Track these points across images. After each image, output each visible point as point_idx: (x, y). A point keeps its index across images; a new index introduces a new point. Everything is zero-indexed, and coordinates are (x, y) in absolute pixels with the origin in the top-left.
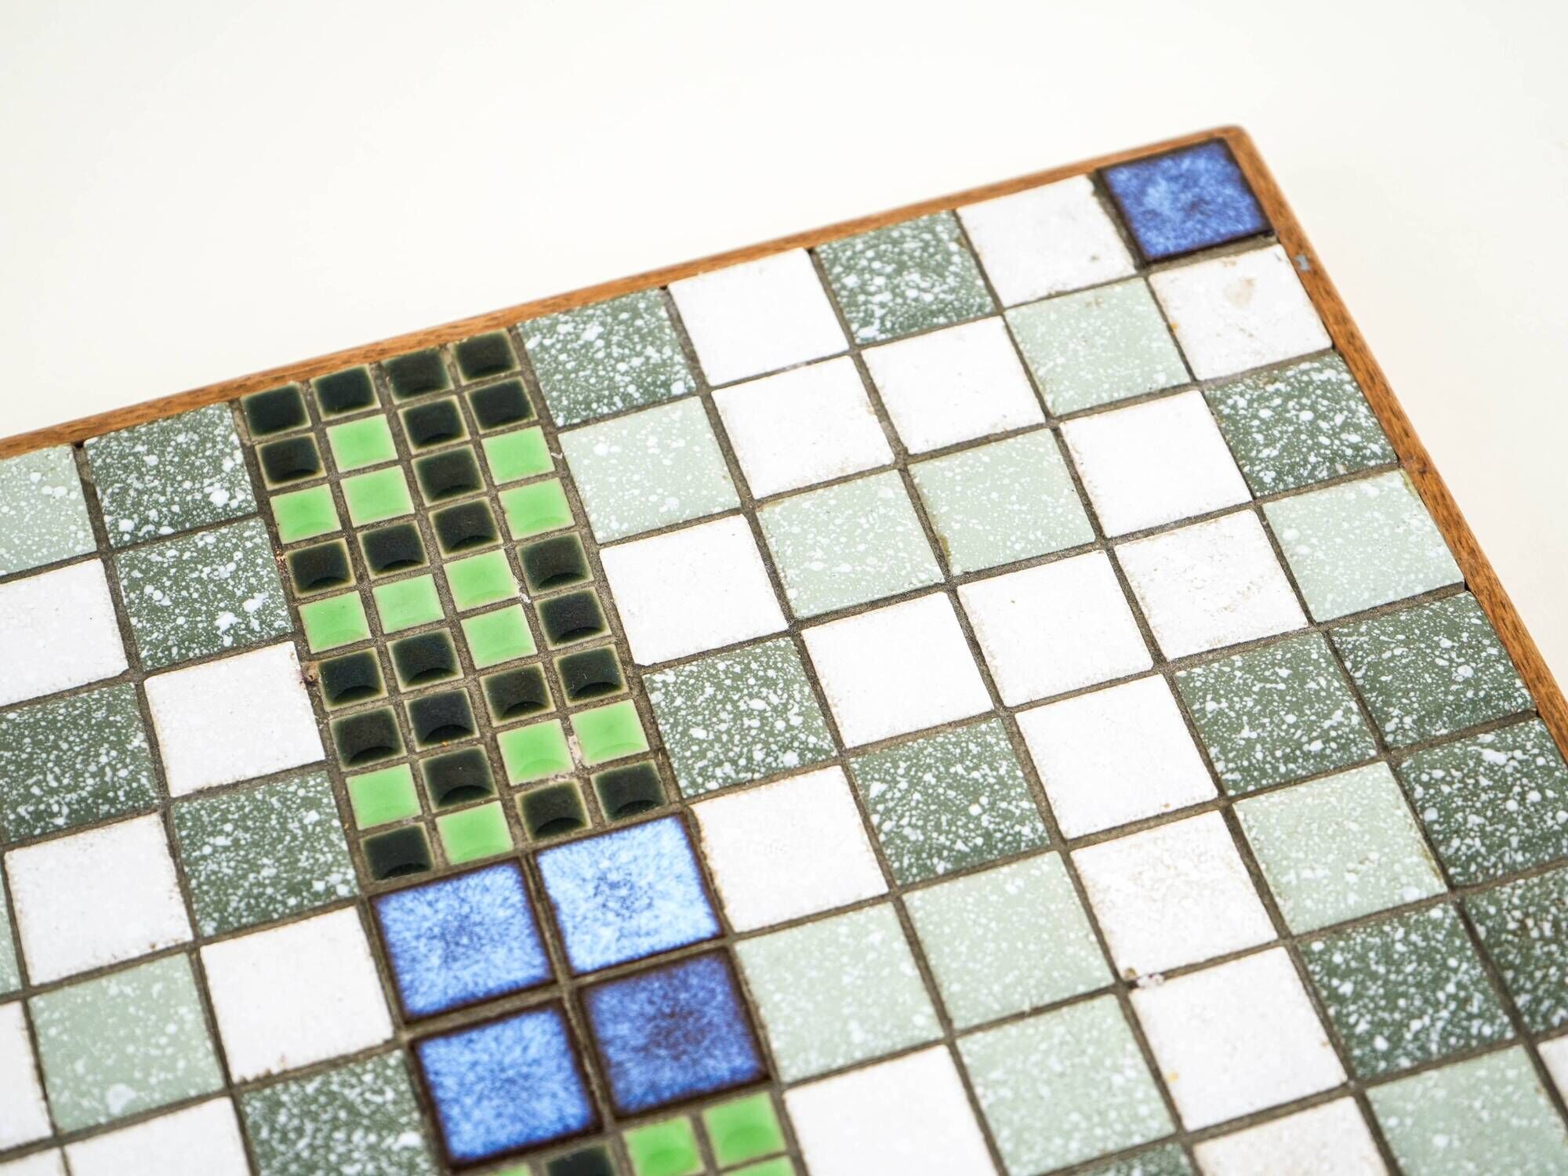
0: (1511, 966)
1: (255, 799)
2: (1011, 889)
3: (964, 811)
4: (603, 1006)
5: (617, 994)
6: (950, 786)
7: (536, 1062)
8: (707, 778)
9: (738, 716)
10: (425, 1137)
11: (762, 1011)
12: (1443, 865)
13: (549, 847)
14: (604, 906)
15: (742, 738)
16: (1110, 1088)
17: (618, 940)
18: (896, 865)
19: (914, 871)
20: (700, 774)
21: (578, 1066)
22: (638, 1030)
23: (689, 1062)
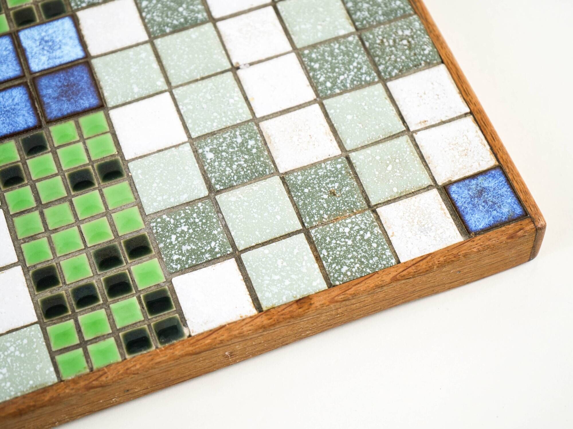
0: (378, 56)
2: (194, 36)
3: (177, 10)
4: (42, 83)
5: (48, 79)
6: (171, 1)
7: (17, 104)
8: (81, 2)
11: (101, 83)
12: (354, 22)
13: (23, 29)
14: (43, 49)
16: (228, 104)
17: (48, 60)
18: (152, 30)
19: (158, 32)
20: (79, 1)
21: (33, 105)
22: (55, 91)
23: (74, 102)
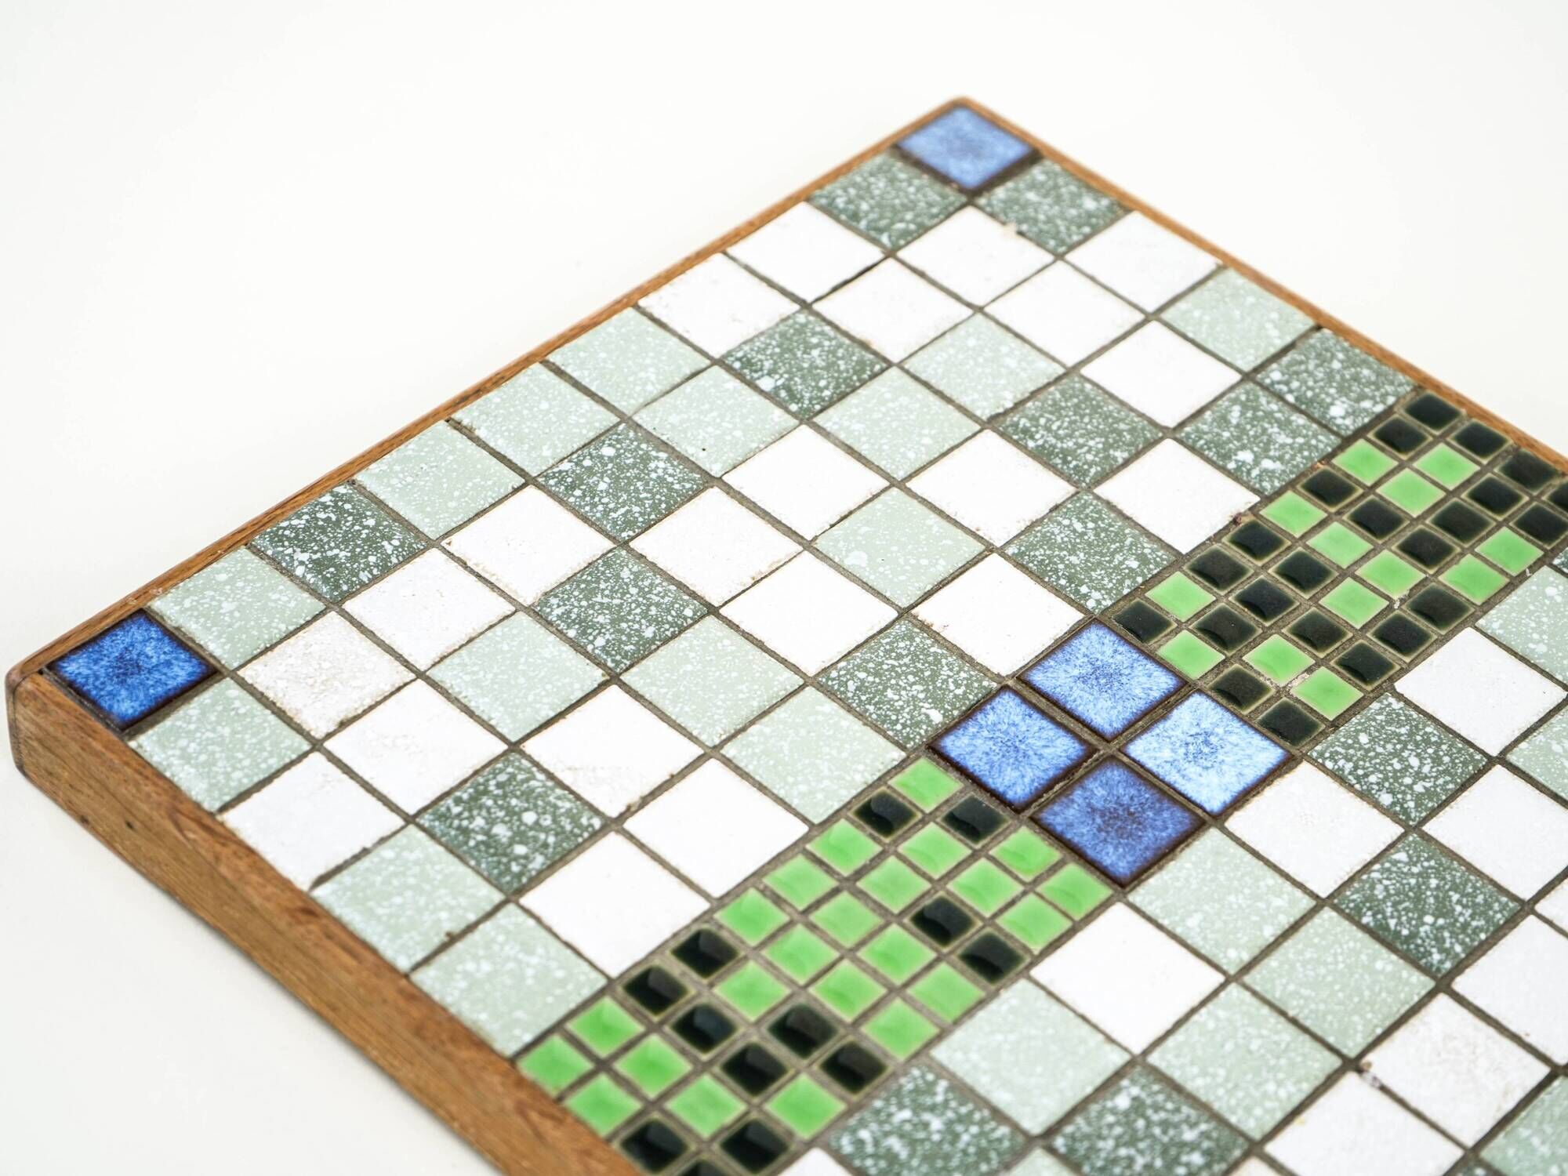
1: (1123, 530)
2: (1379, 966)
3: (1423, 913)
4: (1109, 774)
5: (1124, 778)
6: (1436, 898)
7: (1041, 757)
8: (1331, 758)
9: (1396, 754)
10: (943, 724)
11: (1172, 863)
13: (1208, 696)
14: (1187, 744)
15: (1380, 764)
16: (1261, 1084)
17: (1167, 762)
18: (1348, 893)
19: (1352, 905)
20: (1331, 753)
21: (1056, 780)
22: (1105, 800)
23: (1102, 838)
